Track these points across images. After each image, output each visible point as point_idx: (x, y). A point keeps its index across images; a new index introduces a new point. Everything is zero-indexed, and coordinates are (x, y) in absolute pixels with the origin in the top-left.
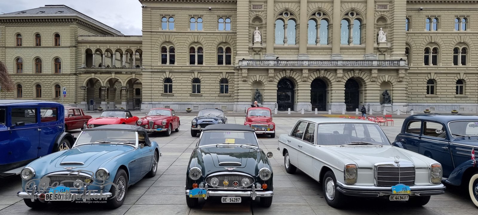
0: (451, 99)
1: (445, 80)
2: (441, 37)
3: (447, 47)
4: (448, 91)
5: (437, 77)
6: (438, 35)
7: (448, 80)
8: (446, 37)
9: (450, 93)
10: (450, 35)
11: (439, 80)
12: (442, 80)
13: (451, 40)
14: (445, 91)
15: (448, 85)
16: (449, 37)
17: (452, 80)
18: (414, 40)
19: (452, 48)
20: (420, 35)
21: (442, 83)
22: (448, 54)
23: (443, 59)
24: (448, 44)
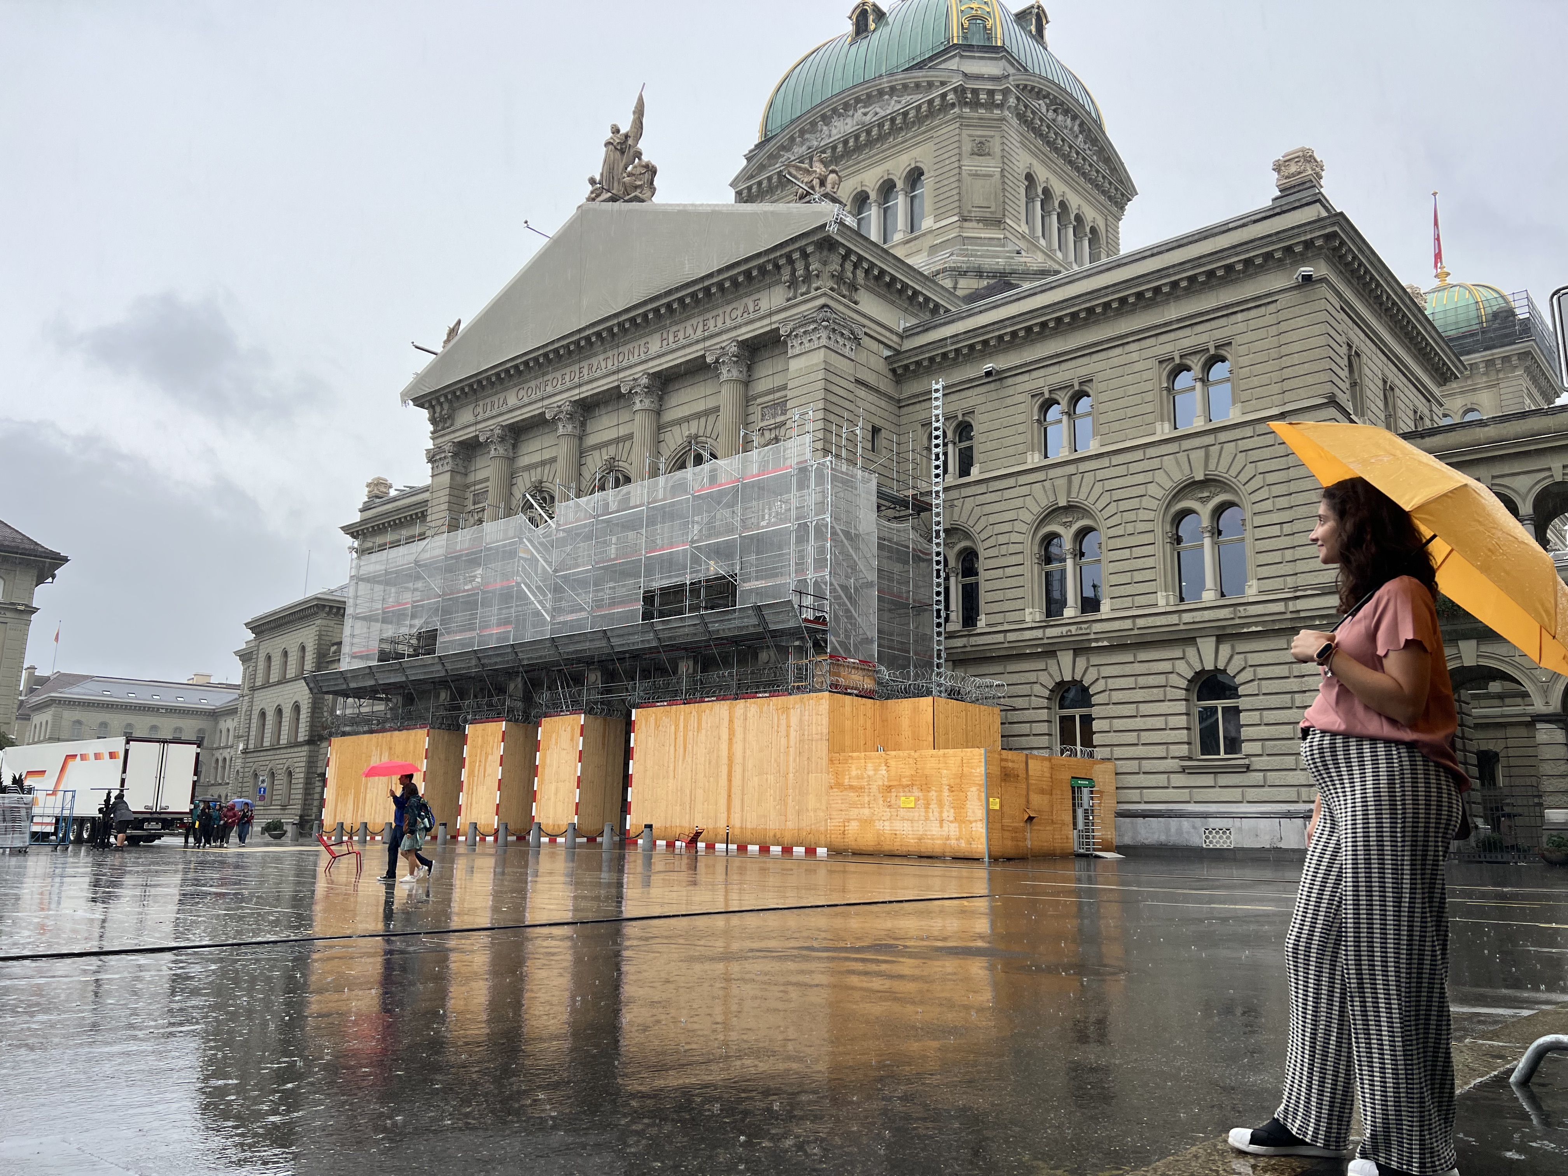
0: (1162, 779)
1: (1129, 682)
2: (1100, 475)
3: (1131, 516)
4: (1146, 737)
5: (1091, 668)
6: (1083, 467)
7: (1142, 681)
8: (1122, 470)
9: (1160, 751)
10: (1138, 454)
11: (1100, 685)
12: (1113, 683)
13: (1148, 477)
14: (1131, 738)
15: (1145, 709)
16: (1134, 468)
17: (1161, 680)
18: (987, 509)
19: (1151, 515)
20: (1011, 482)
21: (1117, 696)
22: (1137, 552)
23: (1115, 580)
24: (1134, 503)
